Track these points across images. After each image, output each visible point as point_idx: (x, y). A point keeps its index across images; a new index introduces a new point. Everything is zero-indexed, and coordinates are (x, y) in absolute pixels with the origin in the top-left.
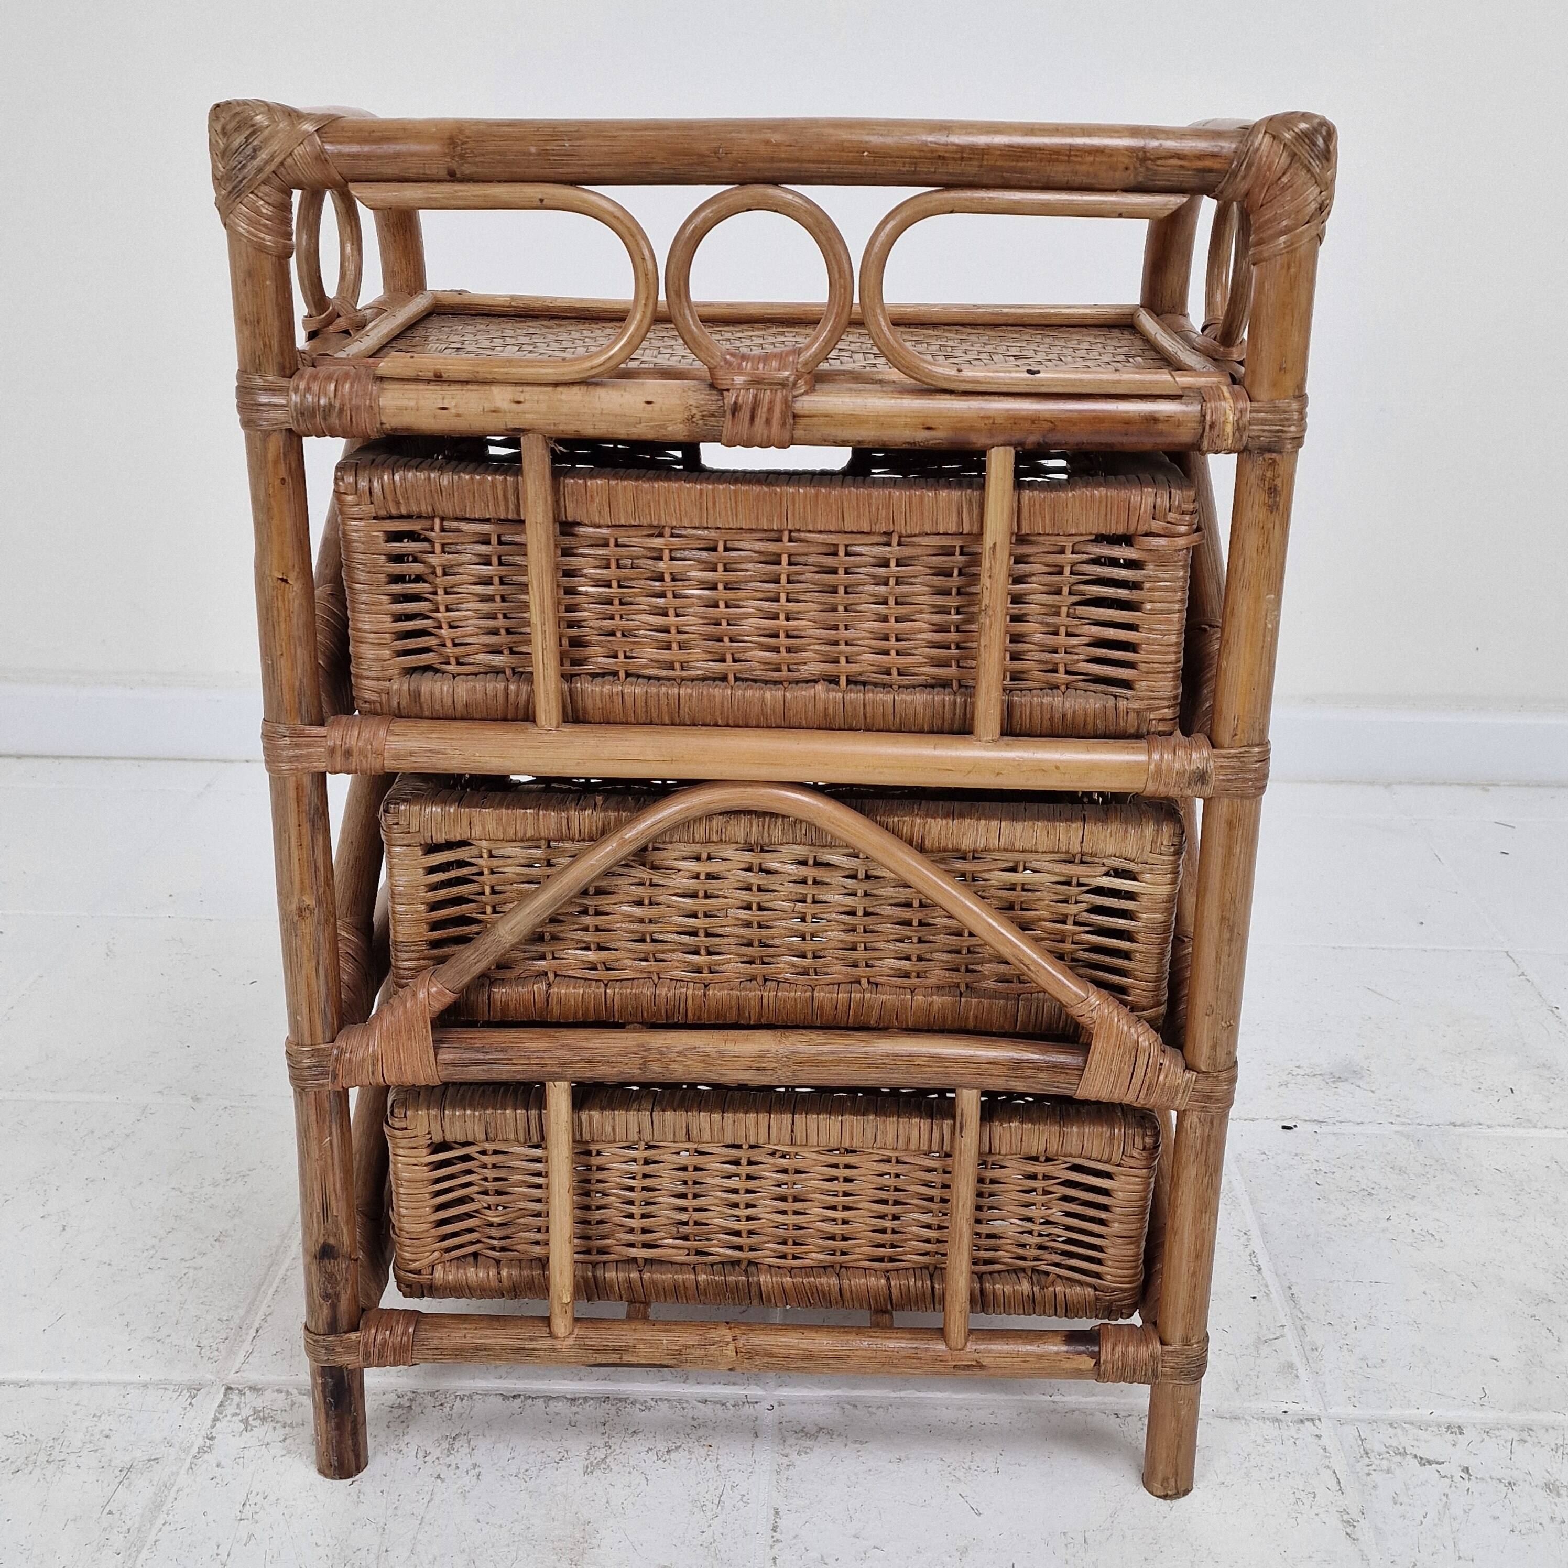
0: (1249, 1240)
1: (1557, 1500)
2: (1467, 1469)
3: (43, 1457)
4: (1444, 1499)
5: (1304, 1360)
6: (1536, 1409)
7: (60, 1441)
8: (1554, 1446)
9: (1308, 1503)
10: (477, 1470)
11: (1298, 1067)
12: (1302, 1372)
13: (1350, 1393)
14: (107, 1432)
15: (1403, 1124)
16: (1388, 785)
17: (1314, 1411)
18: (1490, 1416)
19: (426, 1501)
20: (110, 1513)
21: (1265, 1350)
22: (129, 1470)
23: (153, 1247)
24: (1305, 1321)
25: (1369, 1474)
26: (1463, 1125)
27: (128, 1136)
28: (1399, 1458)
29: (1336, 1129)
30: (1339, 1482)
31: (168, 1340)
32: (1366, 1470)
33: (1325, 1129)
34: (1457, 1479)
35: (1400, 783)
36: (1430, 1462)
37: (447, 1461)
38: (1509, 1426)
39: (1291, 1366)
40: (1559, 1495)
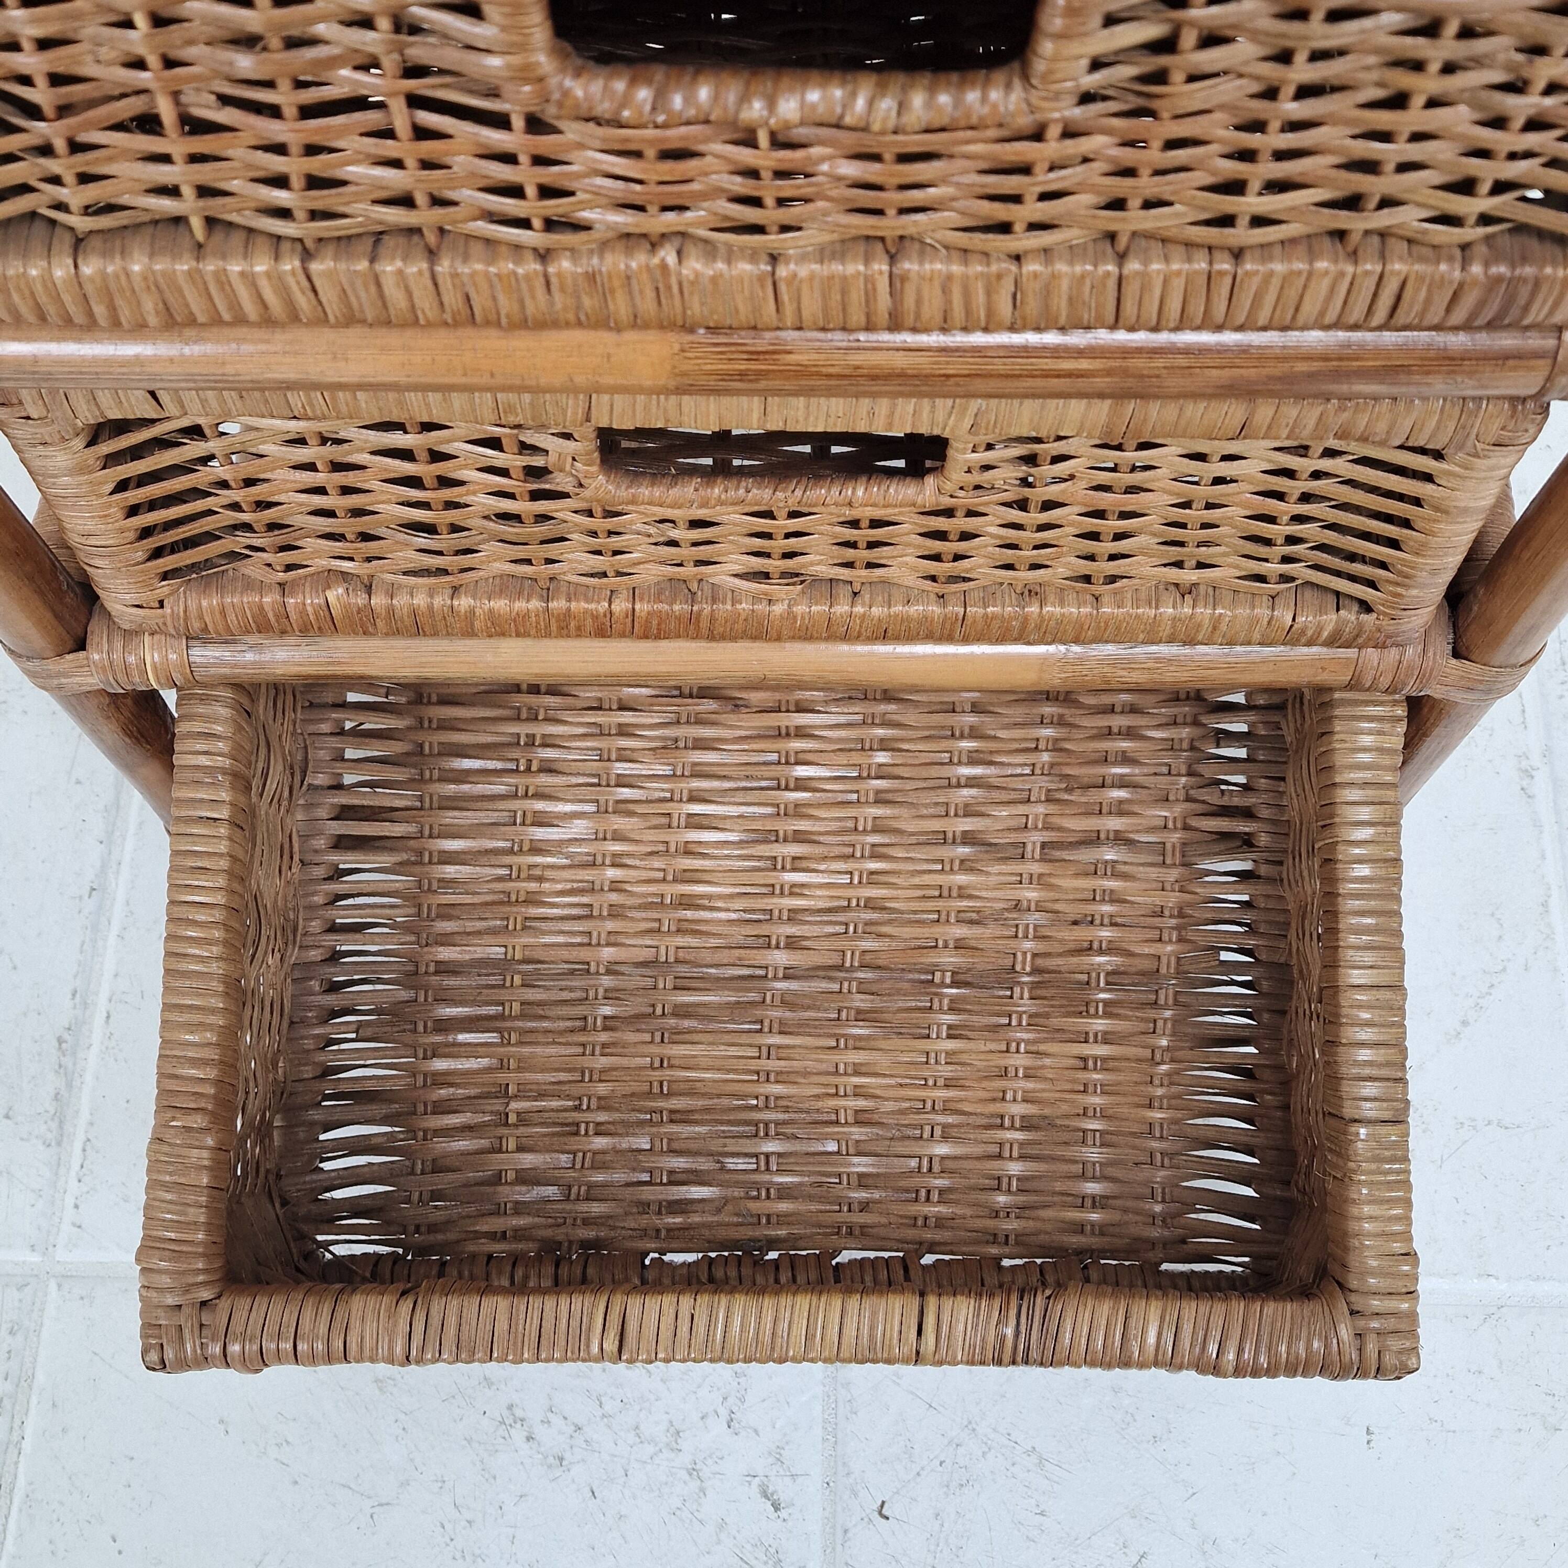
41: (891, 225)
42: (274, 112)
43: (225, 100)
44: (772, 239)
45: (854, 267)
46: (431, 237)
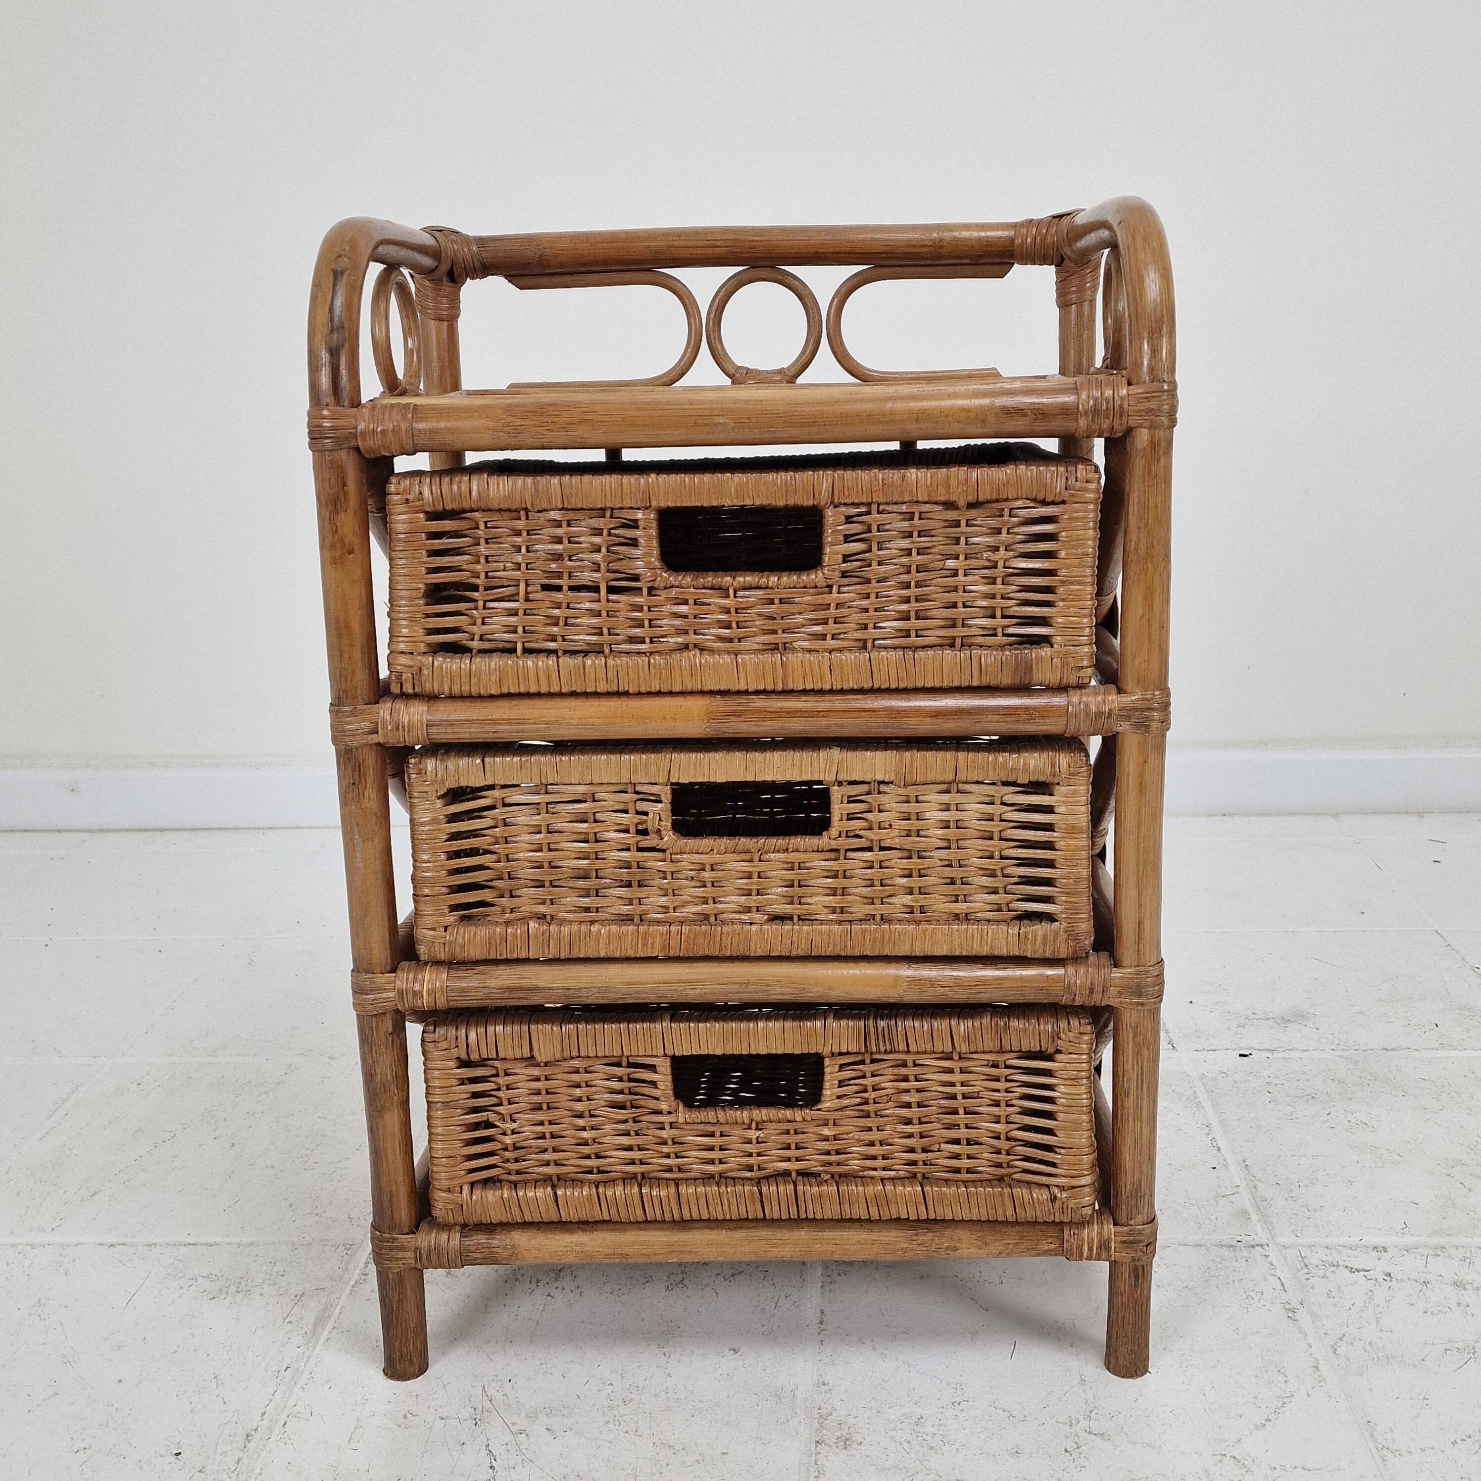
0: (1210, 1130)
1: (1463, 1292)
2: (1390, 1274)
3: (233, 1289)
4: (1370, 1293)
5: (1256, 1209)
6: (1449, 1235)
7: (245, 1279)
8: (1462, 1258)
9: (1256, 1298)
10: (579, 1290)
11: (1254, 1014)
12: (1254, 1217)
13: (1293, 1228)
14: (282, 1273)
15: (1343, 1050)
16: (1335, 816)
17: (1264, 1241)
18: (1408, 1240)
19: (540, 1310)
20: (290, 1322)
21: (1222, 1202)
22: (302, 1296)
23: (306, 1155)
24: (1257, 1182)
25: (1308, 1279)
26: (1394, 1050)
27: (278, 1083)
28: (1333, 1268)
29: (1285, 1055)
30: (1283, 1285)
31: (324, 1214)
32: (1306, 1276)
33: (1276, 1055)
34: (1380, 1280)
35: (1346, 813)
36: (1358, 1271)
37: (556, 1285)
38: (1425, 1246)
39: (1245, 1212)
40: (1465, 1289)
41: (781, 637)
42: (559, 588)
43: (545, 588)
44: (736, 645)
45: (768, 657)
46: (607, 651)
